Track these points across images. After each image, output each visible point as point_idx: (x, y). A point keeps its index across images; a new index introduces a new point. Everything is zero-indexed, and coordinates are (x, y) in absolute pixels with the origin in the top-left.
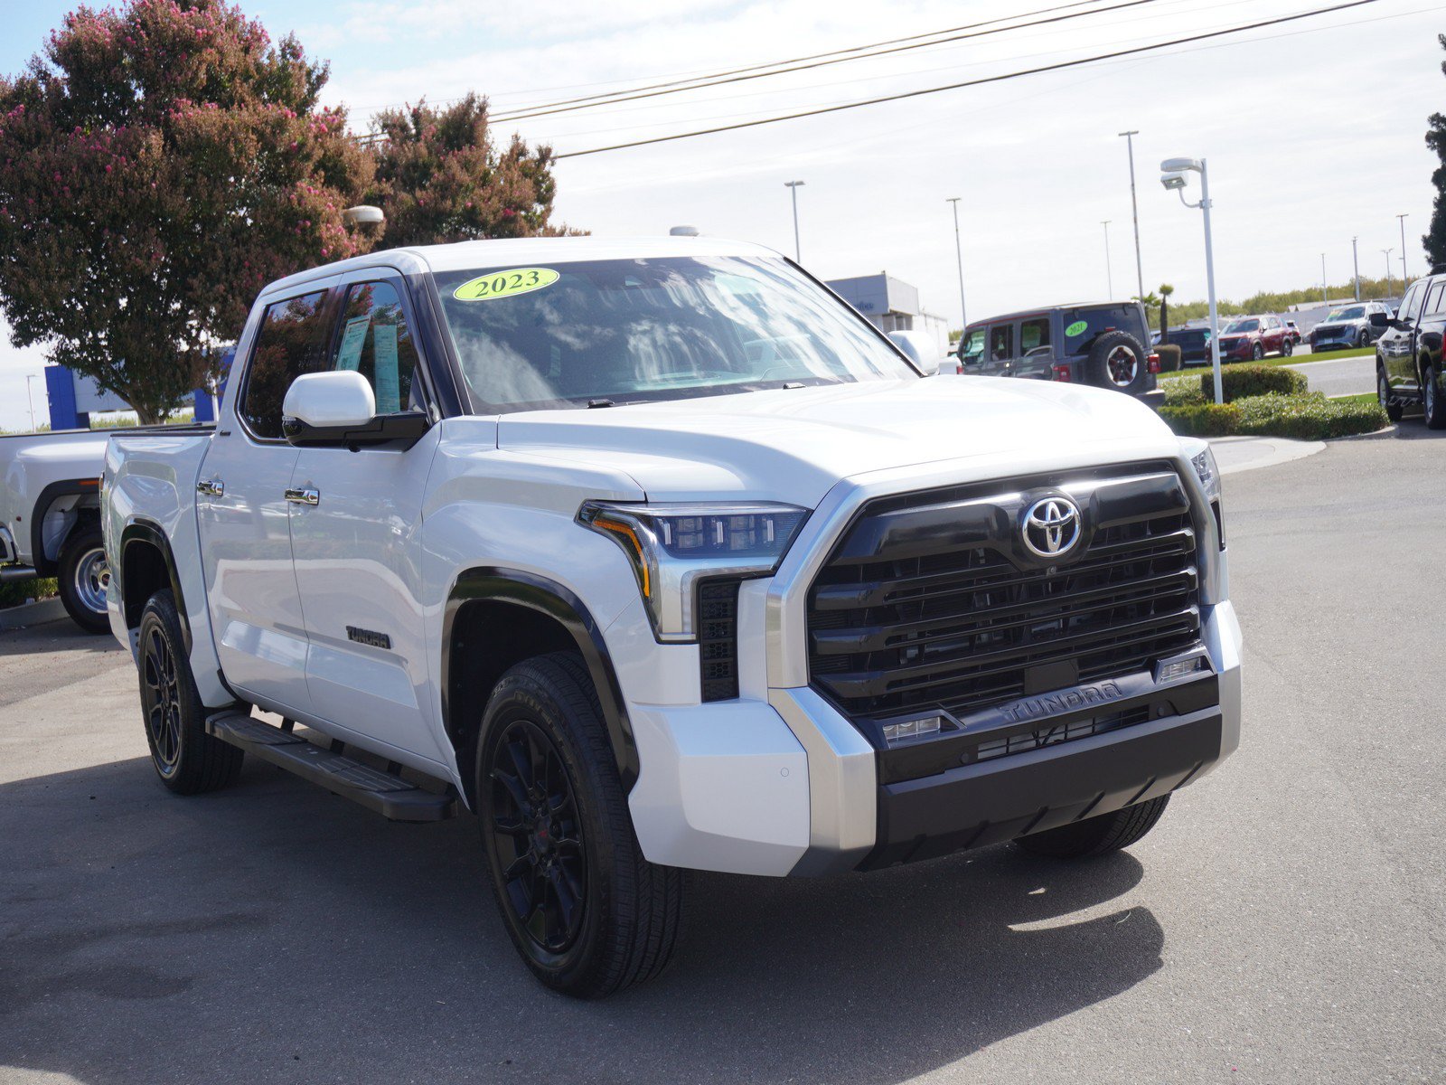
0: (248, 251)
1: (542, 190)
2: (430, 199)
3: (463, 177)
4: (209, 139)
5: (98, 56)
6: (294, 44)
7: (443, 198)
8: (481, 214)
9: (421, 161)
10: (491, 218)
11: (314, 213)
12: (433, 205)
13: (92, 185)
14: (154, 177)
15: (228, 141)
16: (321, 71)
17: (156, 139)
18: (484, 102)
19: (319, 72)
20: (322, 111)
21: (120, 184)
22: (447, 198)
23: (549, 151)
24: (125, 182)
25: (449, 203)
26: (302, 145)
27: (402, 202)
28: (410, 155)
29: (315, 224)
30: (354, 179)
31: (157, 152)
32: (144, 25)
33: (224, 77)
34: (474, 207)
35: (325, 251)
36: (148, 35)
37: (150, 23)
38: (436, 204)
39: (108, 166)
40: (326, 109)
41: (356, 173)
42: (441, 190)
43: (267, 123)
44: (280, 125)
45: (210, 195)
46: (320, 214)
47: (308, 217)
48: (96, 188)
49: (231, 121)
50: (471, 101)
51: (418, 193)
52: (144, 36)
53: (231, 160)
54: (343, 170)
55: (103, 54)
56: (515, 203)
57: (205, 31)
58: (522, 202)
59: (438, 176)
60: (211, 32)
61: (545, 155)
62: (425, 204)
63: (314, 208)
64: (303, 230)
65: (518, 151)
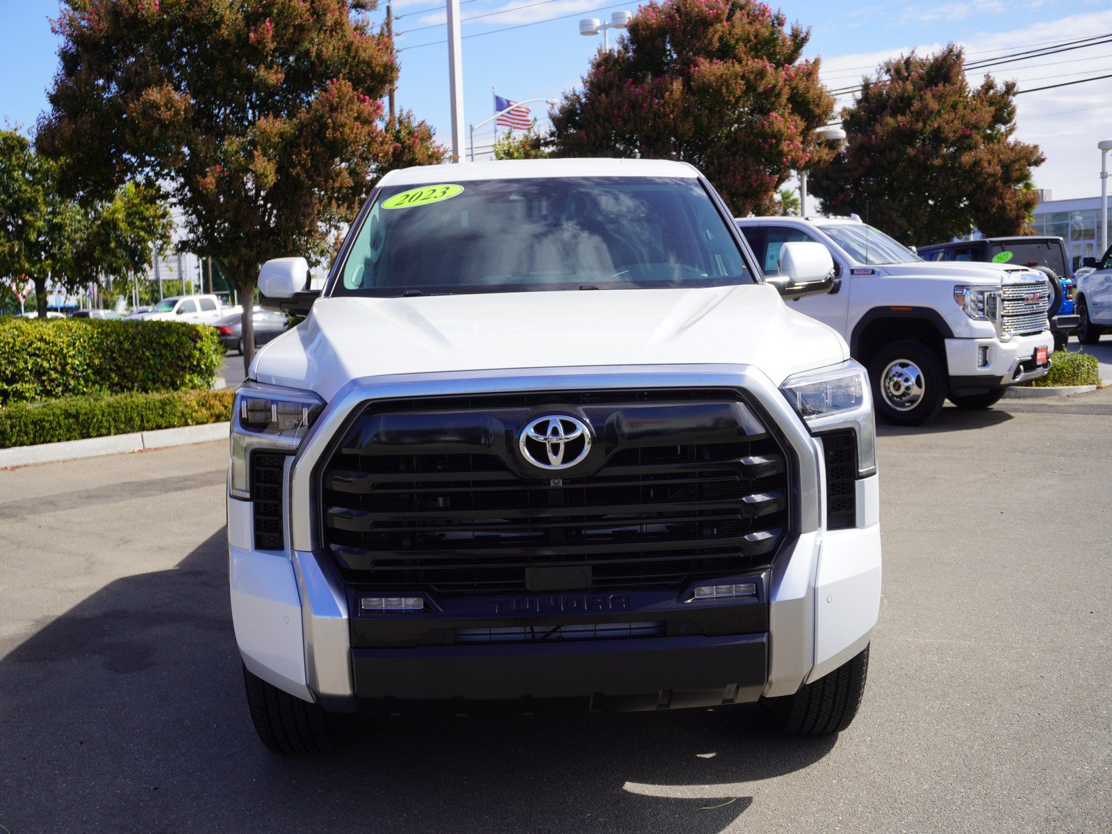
0: (734, 160)
1: (1005, 115)
2: (908, 122)
3: (934, 105)
4: (710, 85)
5: (648, 32)
6: (780, 16)
7: (917, 121)
8: (944, 132)
9: (906, 95)
10: (951, 135)
11: (779, 133)
12: (909, 126)
13: (634, 117)
14: (672, 112)
15: (722, 85)
16: (805, 34)
17: (677, 86)
18: (960, 52)
19: (802, 35)
20: (804, 62)
21: (651, 116)
22: (919, 121)
23: (1014, 85)
24: (655, 114)
25: (921, 124)
26: (775, 86)
27: (887, 124)
28: (899, 90)
29: (779, 142)
30: (816, 109)
31: (677, 95)
32: (678, 10)
33: (733, 42)
34: (939, 127)
35: (785, 160)
36: (680, 16)
37: (682, 8)
38: (911, 125)
39: (645, 104)
40: (806, 61)
41: (818, 106)
42: (917, 115)
43: (752, 72)
44: (761, 74)
45: (709, 122)
46: (783, 135)
47: (774, 136)
48: (637, 118)
49: (726, 71)
50: (951, 51)
51: (900, 118)
52: (677, 17)
53: (724, 98)
54: (809, 103)
55: (651, 30)
56: (972, 124)
57: (715, 11)
58: (977, 123)
59: (916, 105)
60: (719, 12)
61: (1010, 88)
62: (904, 125)
63: (779, 131)
64: (771, 145)
65: (989, 86)
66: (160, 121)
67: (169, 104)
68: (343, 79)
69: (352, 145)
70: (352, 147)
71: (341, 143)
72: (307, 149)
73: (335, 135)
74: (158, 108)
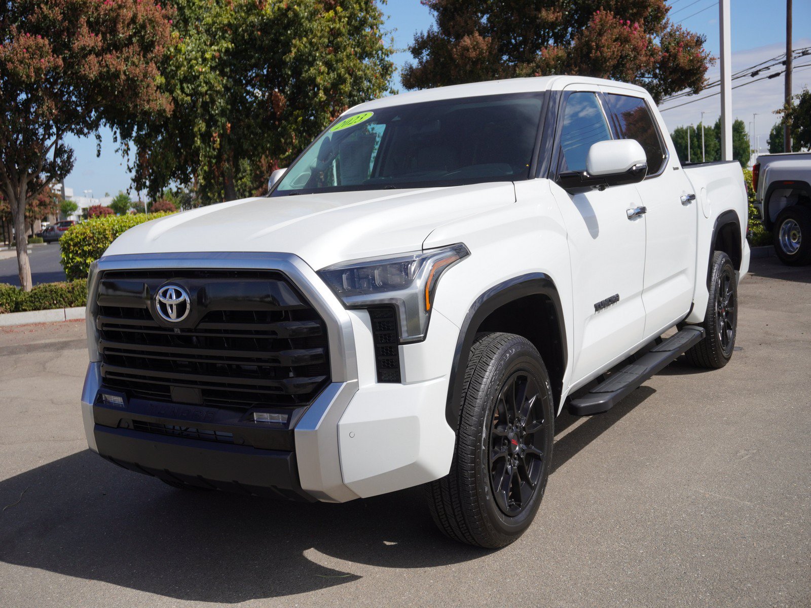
66: (470, 59)
67: (476, 47)
68: (604, 10)
69: (610, 60)
70: (610, 63)
71: (601, 60)
72: (576, 68)
73: (596, 54)
74: (468, 50)
